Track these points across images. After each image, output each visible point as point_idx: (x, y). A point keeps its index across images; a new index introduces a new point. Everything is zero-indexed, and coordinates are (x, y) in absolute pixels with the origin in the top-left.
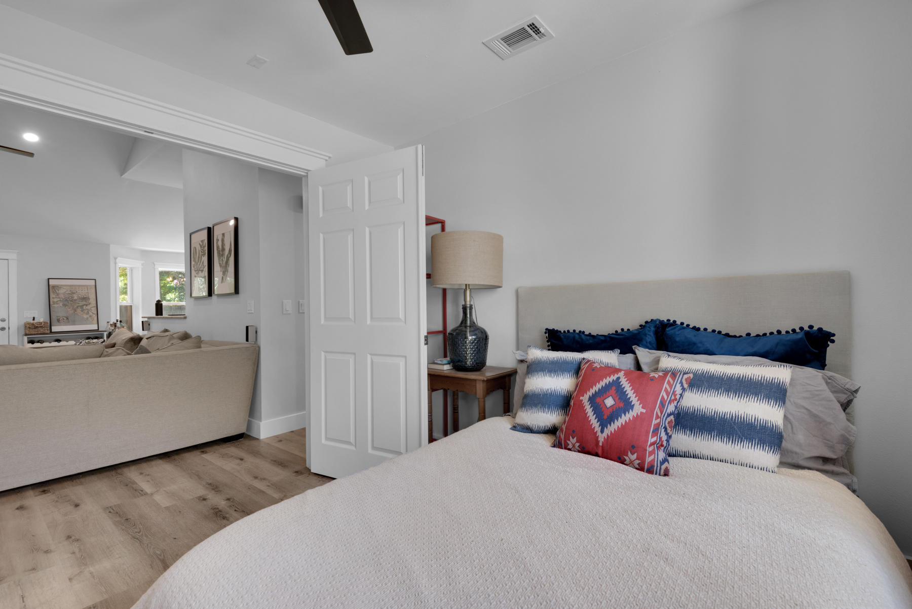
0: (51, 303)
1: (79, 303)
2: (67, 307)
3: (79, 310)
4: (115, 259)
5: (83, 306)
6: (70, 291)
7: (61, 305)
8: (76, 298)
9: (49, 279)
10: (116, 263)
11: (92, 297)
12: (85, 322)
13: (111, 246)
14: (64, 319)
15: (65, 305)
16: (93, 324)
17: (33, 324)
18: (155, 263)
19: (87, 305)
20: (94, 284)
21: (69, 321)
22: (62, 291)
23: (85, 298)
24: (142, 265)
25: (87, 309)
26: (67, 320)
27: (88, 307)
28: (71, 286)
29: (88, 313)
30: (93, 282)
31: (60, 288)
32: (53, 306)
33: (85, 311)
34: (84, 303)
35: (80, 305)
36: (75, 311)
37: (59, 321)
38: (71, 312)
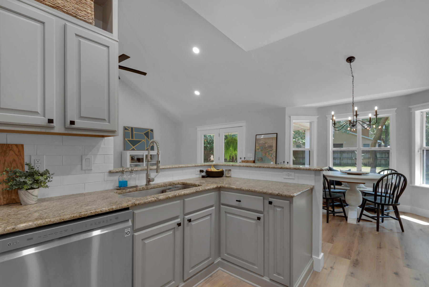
0: (256, 149)
1: (268, 149)
2: (262, 152)
3: (267, 154)
4: (290, 117)
6: (265, 142)
8: (267, 146)
9: (256, 135)
10: (290, 121)
11: (274, 145)
12: (270, 161)
13: (287, 108)
14: (260, 159)
15: (261, 150)
16: (274, 163)
19: (271, 151)
20: (276, 137)
21: (262, 161)
22: (261, 142)
23: (271, 147)
27: (272, 152)
28: (265, 139)
29: (271, 156)
30: (275, 135)
31: (261, 140)
32: (256, 151)
33: (270, 155)
34: (270, 149)
35: (268, 150)
36: (266, 154)
37: (258, 160)
38: (264, 155)
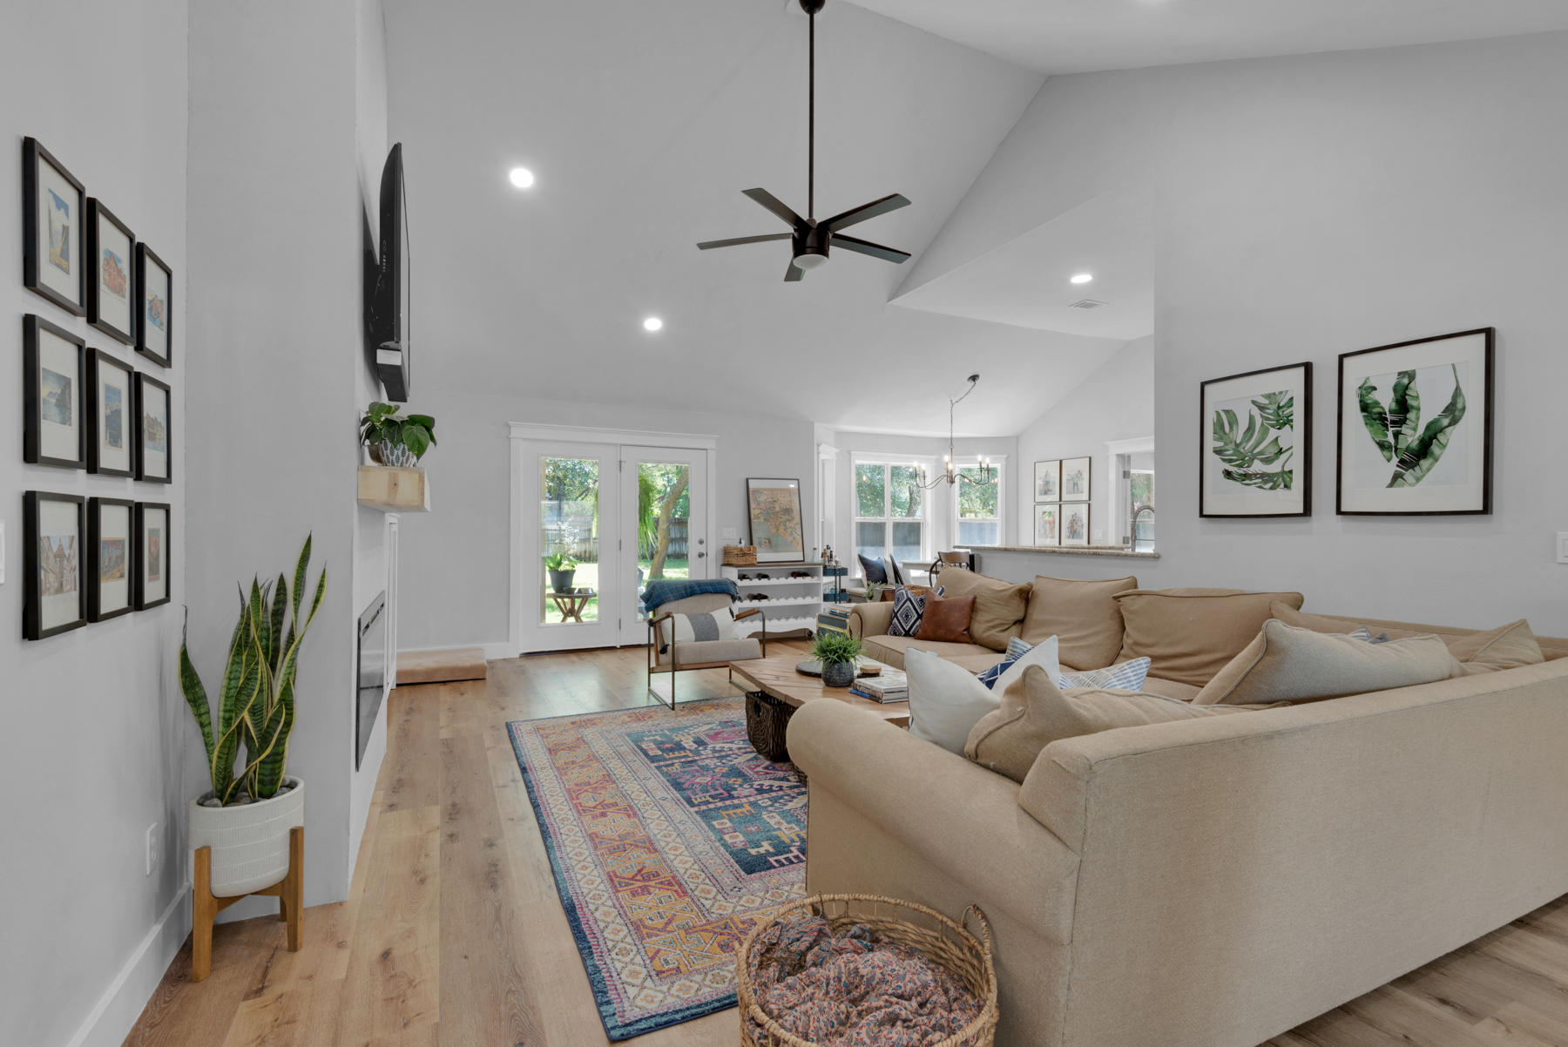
0: (752, 517)
1: (781, 518)
2: (769, 523)
3: (782, 528)
4: (818, 445)
5: (785, 522)
6: (772, 498)
7: (762, 521)
8: (777, 509)
9: (747, 479)
10: (818, 453)
11: (796, 508)
12: (787, 547)
13: (816, 425)
14: (767, 542)
15: (765, 520)
16: (797, 551)
17: (741, 550)
18: (853, 452)
19: (789, 521)
20: (797, 487)
21: (772, 546)
22: (762, 498)
23: (788, 511)
24: (837, 454)
25: (791, 527)
26: (770, 544)
27: (791, 524)
28: (772, 490)
29: (791, 534)
30: (796, 484)
31: (760, 493)
32: (754, 521)
33: (789, 530)
34: (787, 517)
35: (783, 519)
36: (778, 530)
37: (760, 544)
38: (774, 531)
